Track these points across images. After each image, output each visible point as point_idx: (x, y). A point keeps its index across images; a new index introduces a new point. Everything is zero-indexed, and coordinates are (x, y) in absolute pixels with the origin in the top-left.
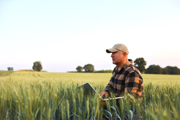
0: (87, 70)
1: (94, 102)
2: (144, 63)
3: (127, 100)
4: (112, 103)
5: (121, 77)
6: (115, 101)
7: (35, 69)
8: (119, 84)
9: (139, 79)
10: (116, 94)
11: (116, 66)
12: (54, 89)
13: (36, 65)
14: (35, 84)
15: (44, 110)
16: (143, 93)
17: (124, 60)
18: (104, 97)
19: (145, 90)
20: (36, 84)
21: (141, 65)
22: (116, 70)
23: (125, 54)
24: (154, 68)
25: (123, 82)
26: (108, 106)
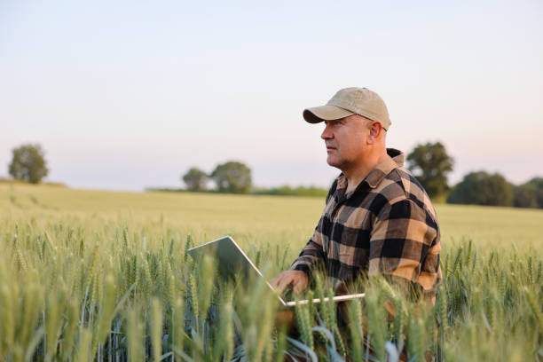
0: (226, 184)
2: (443, 165)
3: (379, 303)
4: (321, 316)
5: (355, 218)
6: (332, 307)
7: (19, 174)
8: (349, 244)
9: (425, 226)
10: (335, 282)
11: (342, 175)
12: (98, 255)
13: (24, 159)
14: (23, 234)
16: (438, 279)
17: (372, 151)
18: (288, 295)
19: (446, 267)
20: (28, 234)
21: (434, 172)
22: (338, 187)
23: (376, 128)
24: (482, 182)
25: (362, 239)
26: (303, 324)
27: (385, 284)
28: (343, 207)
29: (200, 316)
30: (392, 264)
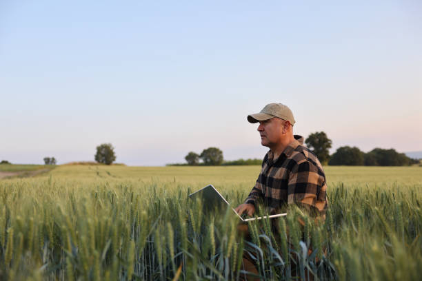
0: (209, 160)
1: (225, 226)
2: (326, 144)
3: (295, 220)
4: (263, 228)
5: (280, 173)
6: (268, 222)
7: (101, 161)
8: (276, 188)
9: (318, 175)
10: (270, 209)
11: (270, 151)
12: (140, 200)
13: (103, 152)
14: (102, 191)
15: (121, 244)
16: (326, 204)
17: (285, 137)
19: (331, 198)
20: (104, 191)
21: (321, 148)
22: (269, 158)
23: (288, 124)
24: (347, 152)
25: (284, 184)
26: (253, 234)
27: (298, 209)
28: (272, 168)
29: (196, 231)
30: (301, 197)
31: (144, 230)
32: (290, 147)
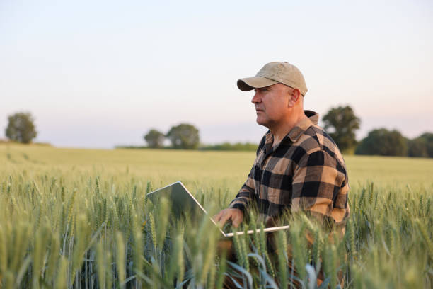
0: (179, 142)
1: (198, 242)
2: (351, 124)
4: (254, 244)
5: (280, 166)
6: (263, 238)
7: (14, 136)
8: (275, 187)
9: (336, 171)
11: (269, 132)
12: (76, 198)
13: (18, 123)
14: (16, 183)
15: (45, 263)
16: (347, 214)
18: (228, 228)
19: (354, 204)
20: (20, 183)
21: (345, 130)
22: (266, 142)
23: (296, 94)
24: (383, 137)
25: (286, 182)
26: (240, 251)
27: (305, 217)
28: (270, 158)
29: (157, 246)
30: (310, 202)
31: (80, 242)
32: (298, 127)
